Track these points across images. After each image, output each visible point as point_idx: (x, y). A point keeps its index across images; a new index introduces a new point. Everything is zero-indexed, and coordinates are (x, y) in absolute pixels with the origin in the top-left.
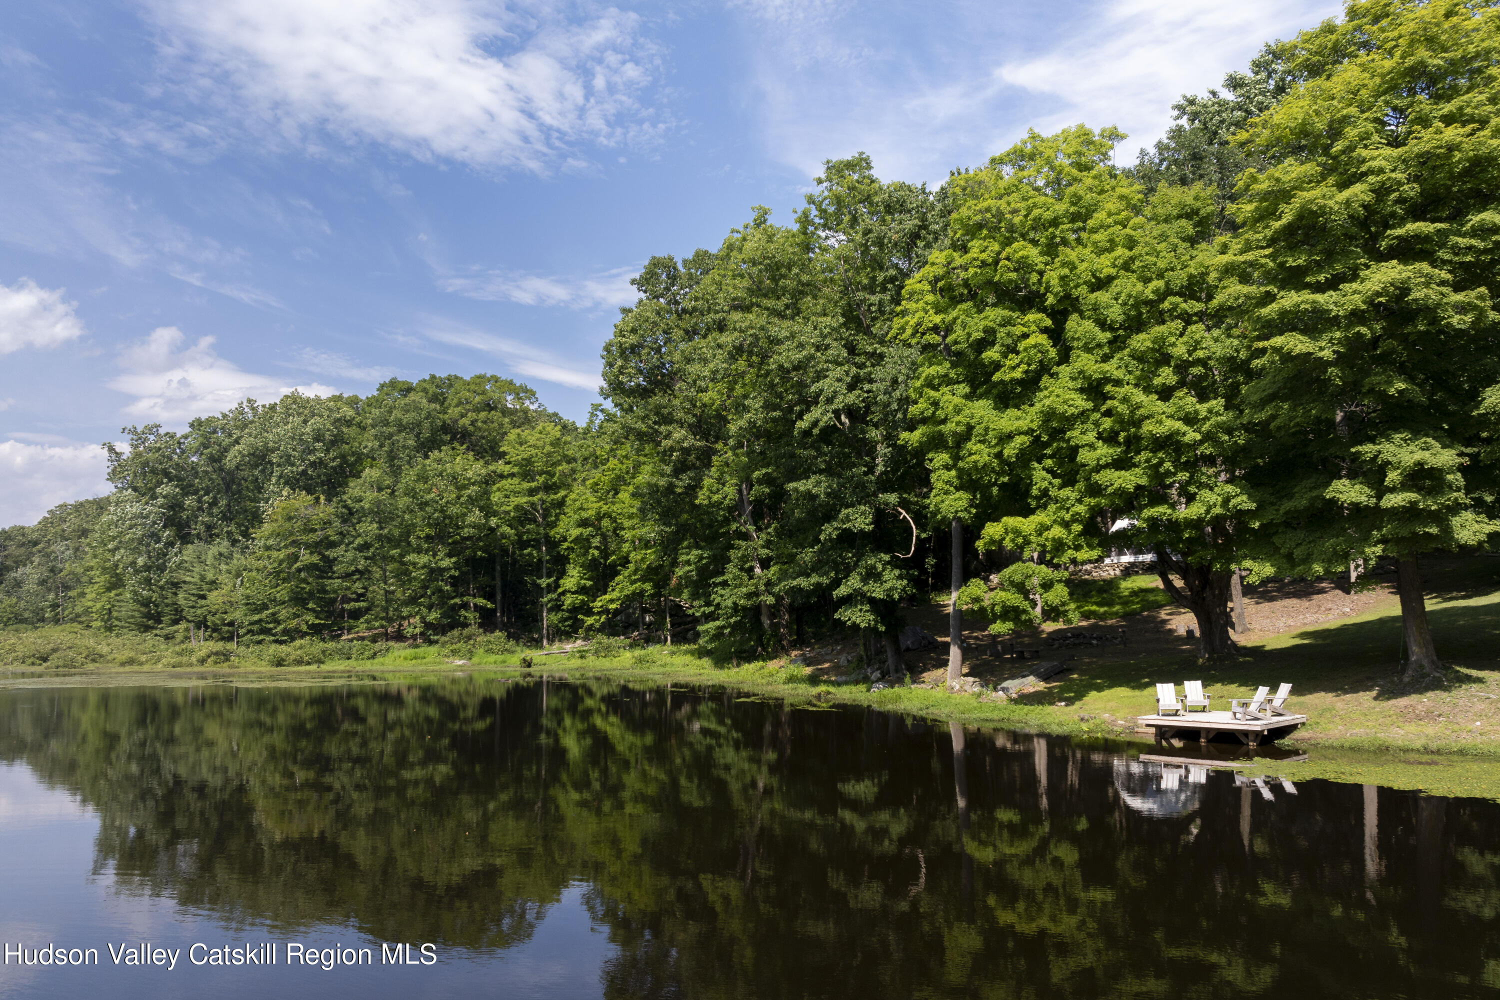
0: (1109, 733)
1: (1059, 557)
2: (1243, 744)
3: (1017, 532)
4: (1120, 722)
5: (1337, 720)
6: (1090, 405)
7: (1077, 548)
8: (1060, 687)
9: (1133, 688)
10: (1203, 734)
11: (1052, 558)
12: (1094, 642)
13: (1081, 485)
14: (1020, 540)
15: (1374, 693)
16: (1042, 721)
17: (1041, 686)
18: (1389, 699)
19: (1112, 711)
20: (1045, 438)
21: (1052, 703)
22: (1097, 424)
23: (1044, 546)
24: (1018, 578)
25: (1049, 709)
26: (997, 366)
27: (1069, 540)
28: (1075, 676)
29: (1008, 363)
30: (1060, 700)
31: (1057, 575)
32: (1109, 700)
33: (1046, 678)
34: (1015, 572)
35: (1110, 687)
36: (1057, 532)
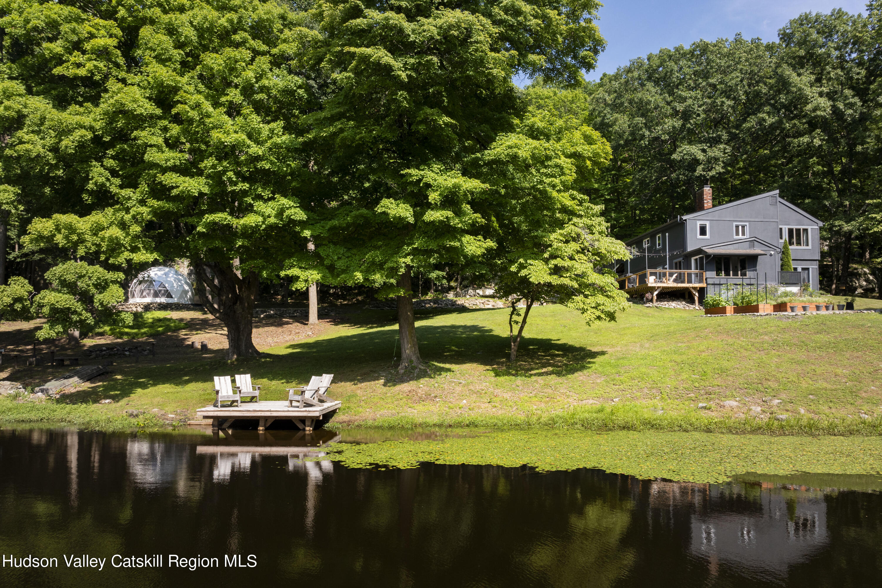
0: (162, 426)
1: (115, 257)
2: (299, 429)
3: (71, 229)
4: (171, 416)
5: (362, 403)
6: (158, 112)
7: (134, 249)
8: (104, 386)
9: (177, 384)
10: (261, 423)
11: (107, 259)
12: (127, 353)
13: (144, 187)
14: (75, 238)
15: (382, 381)
16: (87, 419)
17: (86, 386)
18: (394, 385)
19: (160, 406)
20: (107, 139)
21: (96, 401)
22: (165, 129)
23: (99, 246)
24: (70, 278)
25: (93, 407)
26: (59, 60)
27: (126, 241)
28: (119, 377)
29: (72, 59)
30: (106, 397)
31: (110, 276)
32: (154, 396)
33: (90, 379)
34: (67, 270)
35: (154, 385)
36: (115, 232)
